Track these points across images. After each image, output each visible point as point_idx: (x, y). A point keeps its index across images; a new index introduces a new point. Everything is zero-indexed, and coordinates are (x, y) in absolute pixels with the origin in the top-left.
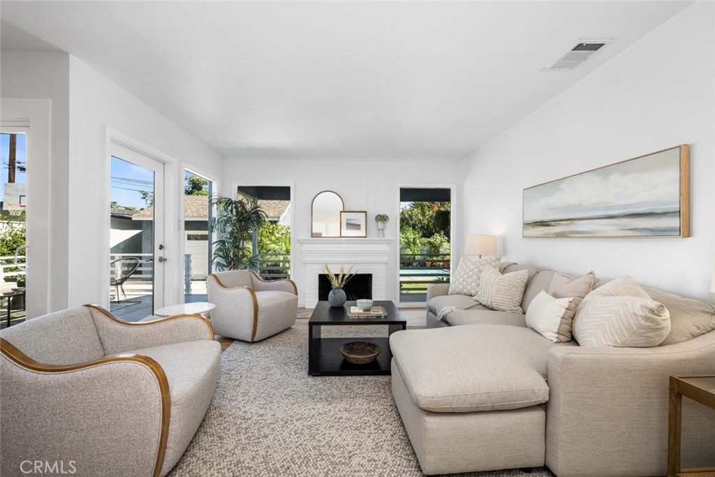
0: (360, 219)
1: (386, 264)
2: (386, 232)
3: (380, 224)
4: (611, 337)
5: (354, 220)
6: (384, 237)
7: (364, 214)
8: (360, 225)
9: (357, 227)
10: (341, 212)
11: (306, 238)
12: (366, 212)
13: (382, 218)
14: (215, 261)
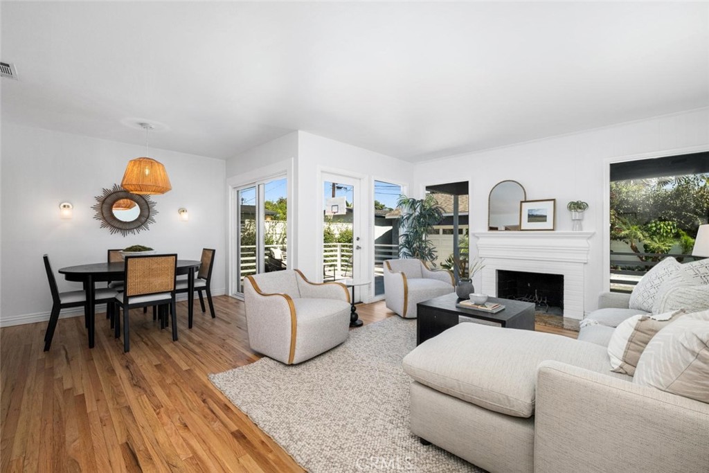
0: (546, 209)
1: (585, 263)
2: (583, 223)
3: (576, 214)
4: (653, 373)
5: (538, 210)
6: (581, 230)
7: (552, 202)
8: (546, 216)
9: (542, 218)
10: (522, 202)
11: (483, 232)
12: (554, 200)
13: (578, 206)
14: (402, 251)
